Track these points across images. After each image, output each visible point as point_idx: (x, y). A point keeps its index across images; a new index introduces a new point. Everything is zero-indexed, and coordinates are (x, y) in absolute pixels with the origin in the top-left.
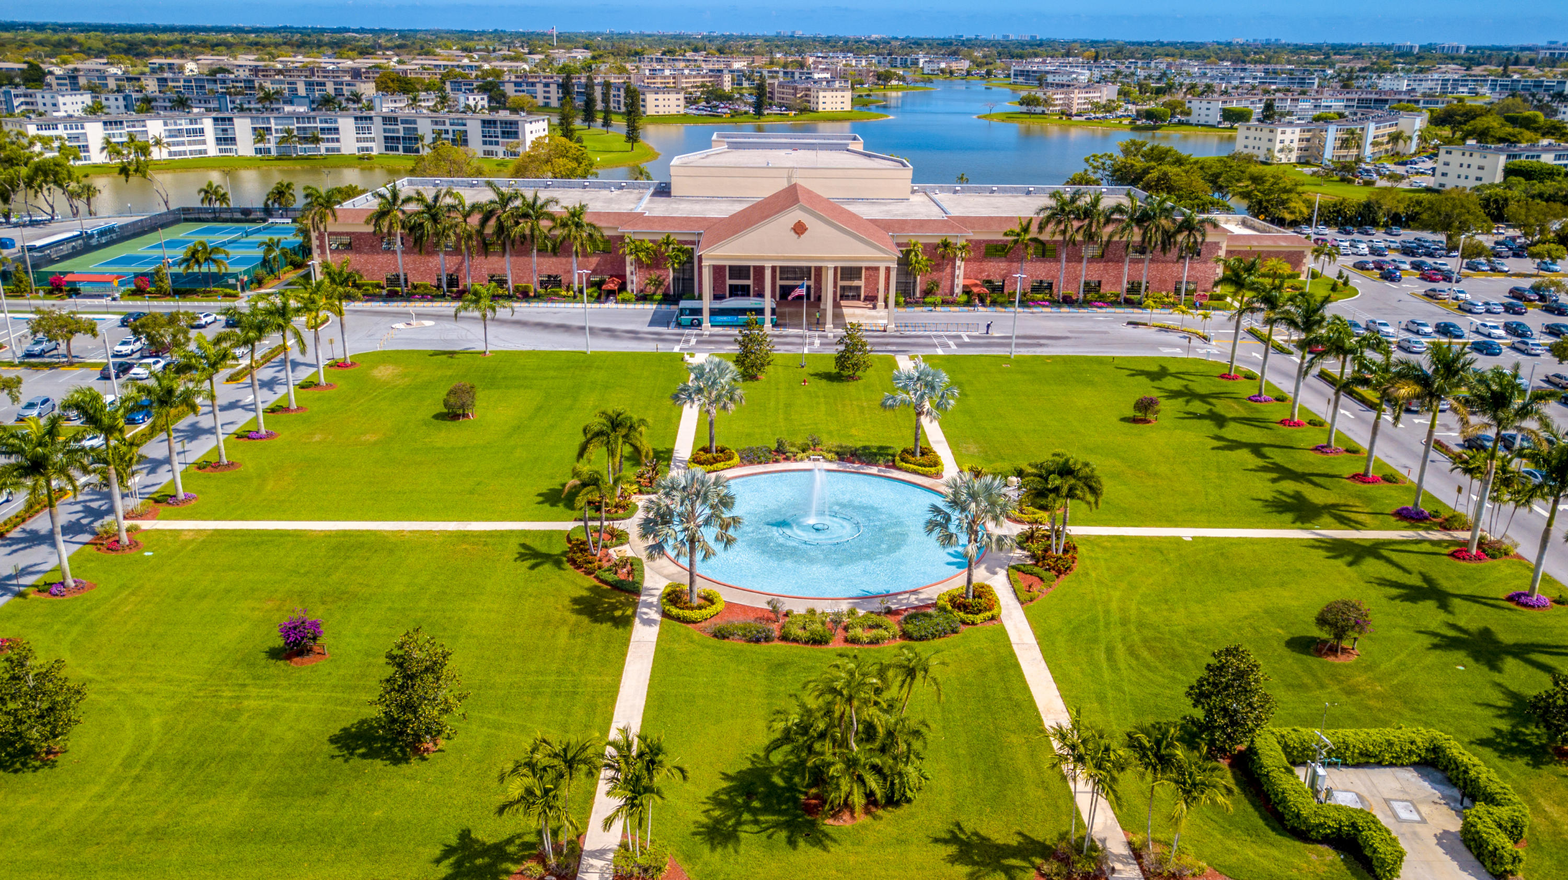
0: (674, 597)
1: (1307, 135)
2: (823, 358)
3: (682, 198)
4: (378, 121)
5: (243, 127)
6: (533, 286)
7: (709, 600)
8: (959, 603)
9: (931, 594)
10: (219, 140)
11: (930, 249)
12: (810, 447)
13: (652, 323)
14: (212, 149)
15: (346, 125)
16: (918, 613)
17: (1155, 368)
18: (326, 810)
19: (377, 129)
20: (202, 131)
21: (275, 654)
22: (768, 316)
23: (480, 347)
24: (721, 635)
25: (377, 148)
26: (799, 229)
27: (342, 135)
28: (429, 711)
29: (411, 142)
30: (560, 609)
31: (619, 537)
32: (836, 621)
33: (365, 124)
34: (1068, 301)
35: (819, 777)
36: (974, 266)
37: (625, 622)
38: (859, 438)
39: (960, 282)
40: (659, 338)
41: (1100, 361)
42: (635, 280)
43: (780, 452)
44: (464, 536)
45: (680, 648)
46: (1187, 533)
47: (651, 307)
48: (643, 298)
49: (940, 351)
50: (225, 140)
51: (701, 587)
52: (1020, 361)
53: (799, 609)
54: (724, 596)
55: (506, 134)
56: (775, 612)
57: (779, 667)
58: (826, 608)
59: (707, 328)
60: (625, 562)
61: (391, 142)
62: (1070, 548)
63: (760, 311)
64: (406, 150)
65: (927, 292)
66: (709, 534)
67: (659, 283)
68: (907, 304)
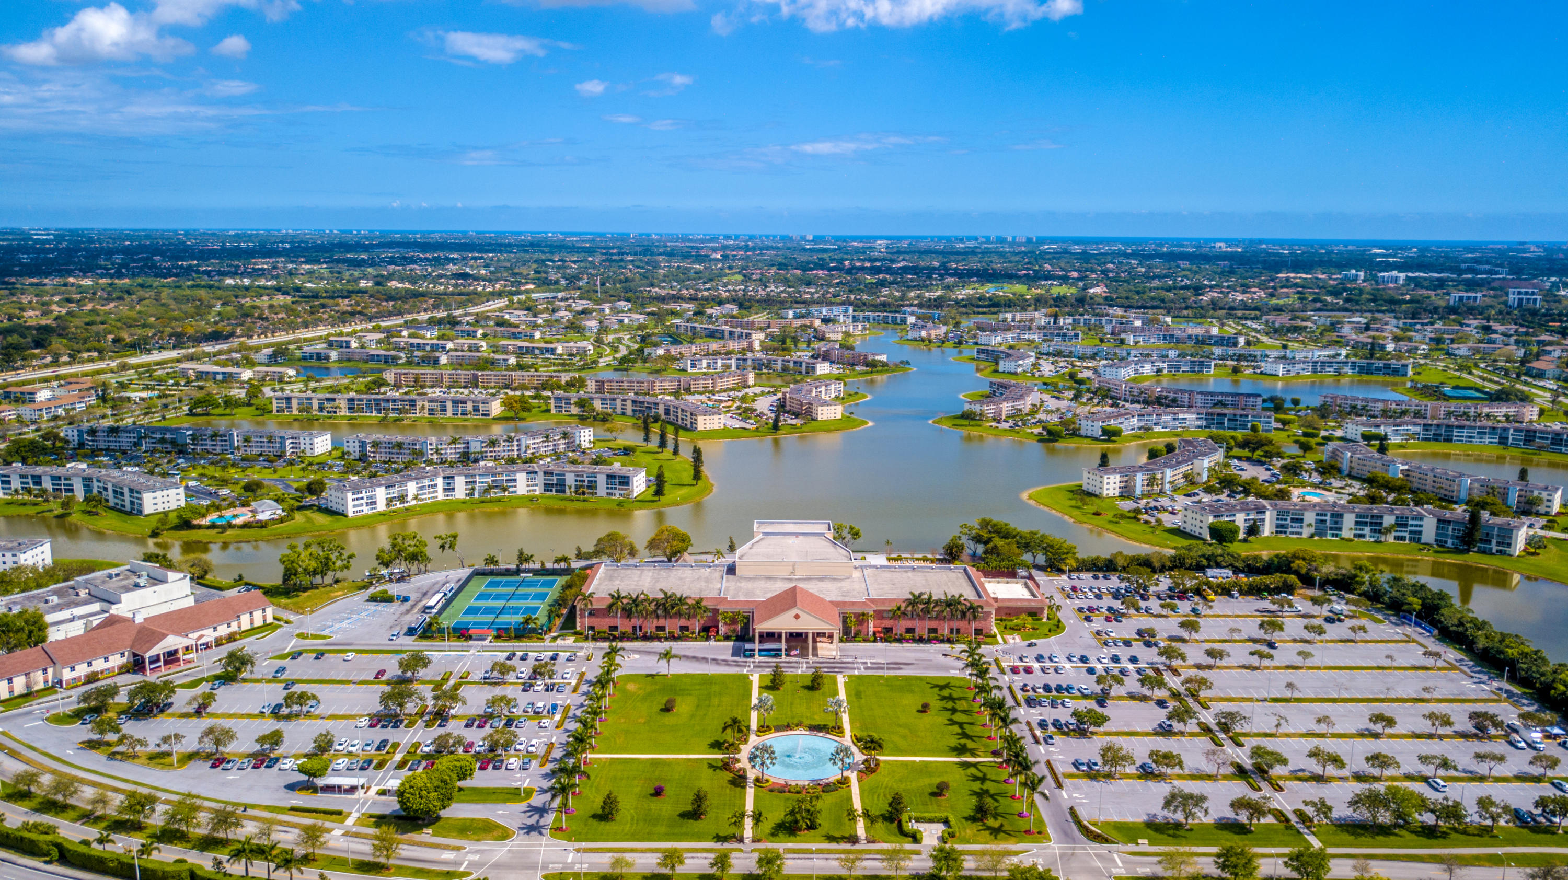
0: (757, 780)
1: (1125, 479)
2: (806, 677)
3: (743, 578)
4: (541, 474)
5: (460, 483)
6: (677, 633)
7: (767, 781)
8: (839, 782)
9: (833, 779)
10: (445, 490)
11: (857, 615)
12: (799, 725)
13: (733, 655)
14: (441, 495)
15: (521, 478)
16: (828, 785)
17: (942, 683)
18: (684, 830)
19: (540, 479)
20: (436, 485)
21: (652, 795)
22: (783, 652)
23: (666, 672)
24: (771, 791)
25: (538, 491)
26: (797, 617)
27: (518, 483)
28: (704, 807)
29: (561, 487)
30: (725, 784)
31: (738, 761)
32: (804, 787)
33: (532, 476)
34: (921, 640)
35: (796, 822)
36: (878, 622)
37: (744, 787)
38: (819, 720)
39: (871, 630)
40: (737, 664)
41: (920, 679)
42: (723, 629)
43: (788, 727)
44: (689, 760)
45: (761, 794)
46: (918, 759)
47: (731, 644)
48: (727, 638)
49: (856, 672)
50: (449, 489)
51: (765, 777)
52: (888, 679)
53: (793, 784)
54: (772, 780)
55: (621, 483)
56: (786, 785)
57: (788, 799)
58: (801, 783)
59: (757, 658)
60: (741, 769)
61: (548, 487)
62: (877, 765)
63: (780, 650)
64: (557, 491)
65: (856, 635)
66: (768, 762)
67: (734, 630)
68: (848, 641)
